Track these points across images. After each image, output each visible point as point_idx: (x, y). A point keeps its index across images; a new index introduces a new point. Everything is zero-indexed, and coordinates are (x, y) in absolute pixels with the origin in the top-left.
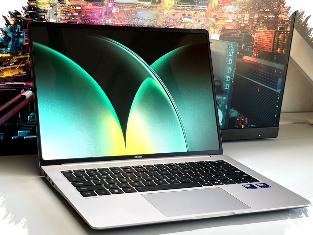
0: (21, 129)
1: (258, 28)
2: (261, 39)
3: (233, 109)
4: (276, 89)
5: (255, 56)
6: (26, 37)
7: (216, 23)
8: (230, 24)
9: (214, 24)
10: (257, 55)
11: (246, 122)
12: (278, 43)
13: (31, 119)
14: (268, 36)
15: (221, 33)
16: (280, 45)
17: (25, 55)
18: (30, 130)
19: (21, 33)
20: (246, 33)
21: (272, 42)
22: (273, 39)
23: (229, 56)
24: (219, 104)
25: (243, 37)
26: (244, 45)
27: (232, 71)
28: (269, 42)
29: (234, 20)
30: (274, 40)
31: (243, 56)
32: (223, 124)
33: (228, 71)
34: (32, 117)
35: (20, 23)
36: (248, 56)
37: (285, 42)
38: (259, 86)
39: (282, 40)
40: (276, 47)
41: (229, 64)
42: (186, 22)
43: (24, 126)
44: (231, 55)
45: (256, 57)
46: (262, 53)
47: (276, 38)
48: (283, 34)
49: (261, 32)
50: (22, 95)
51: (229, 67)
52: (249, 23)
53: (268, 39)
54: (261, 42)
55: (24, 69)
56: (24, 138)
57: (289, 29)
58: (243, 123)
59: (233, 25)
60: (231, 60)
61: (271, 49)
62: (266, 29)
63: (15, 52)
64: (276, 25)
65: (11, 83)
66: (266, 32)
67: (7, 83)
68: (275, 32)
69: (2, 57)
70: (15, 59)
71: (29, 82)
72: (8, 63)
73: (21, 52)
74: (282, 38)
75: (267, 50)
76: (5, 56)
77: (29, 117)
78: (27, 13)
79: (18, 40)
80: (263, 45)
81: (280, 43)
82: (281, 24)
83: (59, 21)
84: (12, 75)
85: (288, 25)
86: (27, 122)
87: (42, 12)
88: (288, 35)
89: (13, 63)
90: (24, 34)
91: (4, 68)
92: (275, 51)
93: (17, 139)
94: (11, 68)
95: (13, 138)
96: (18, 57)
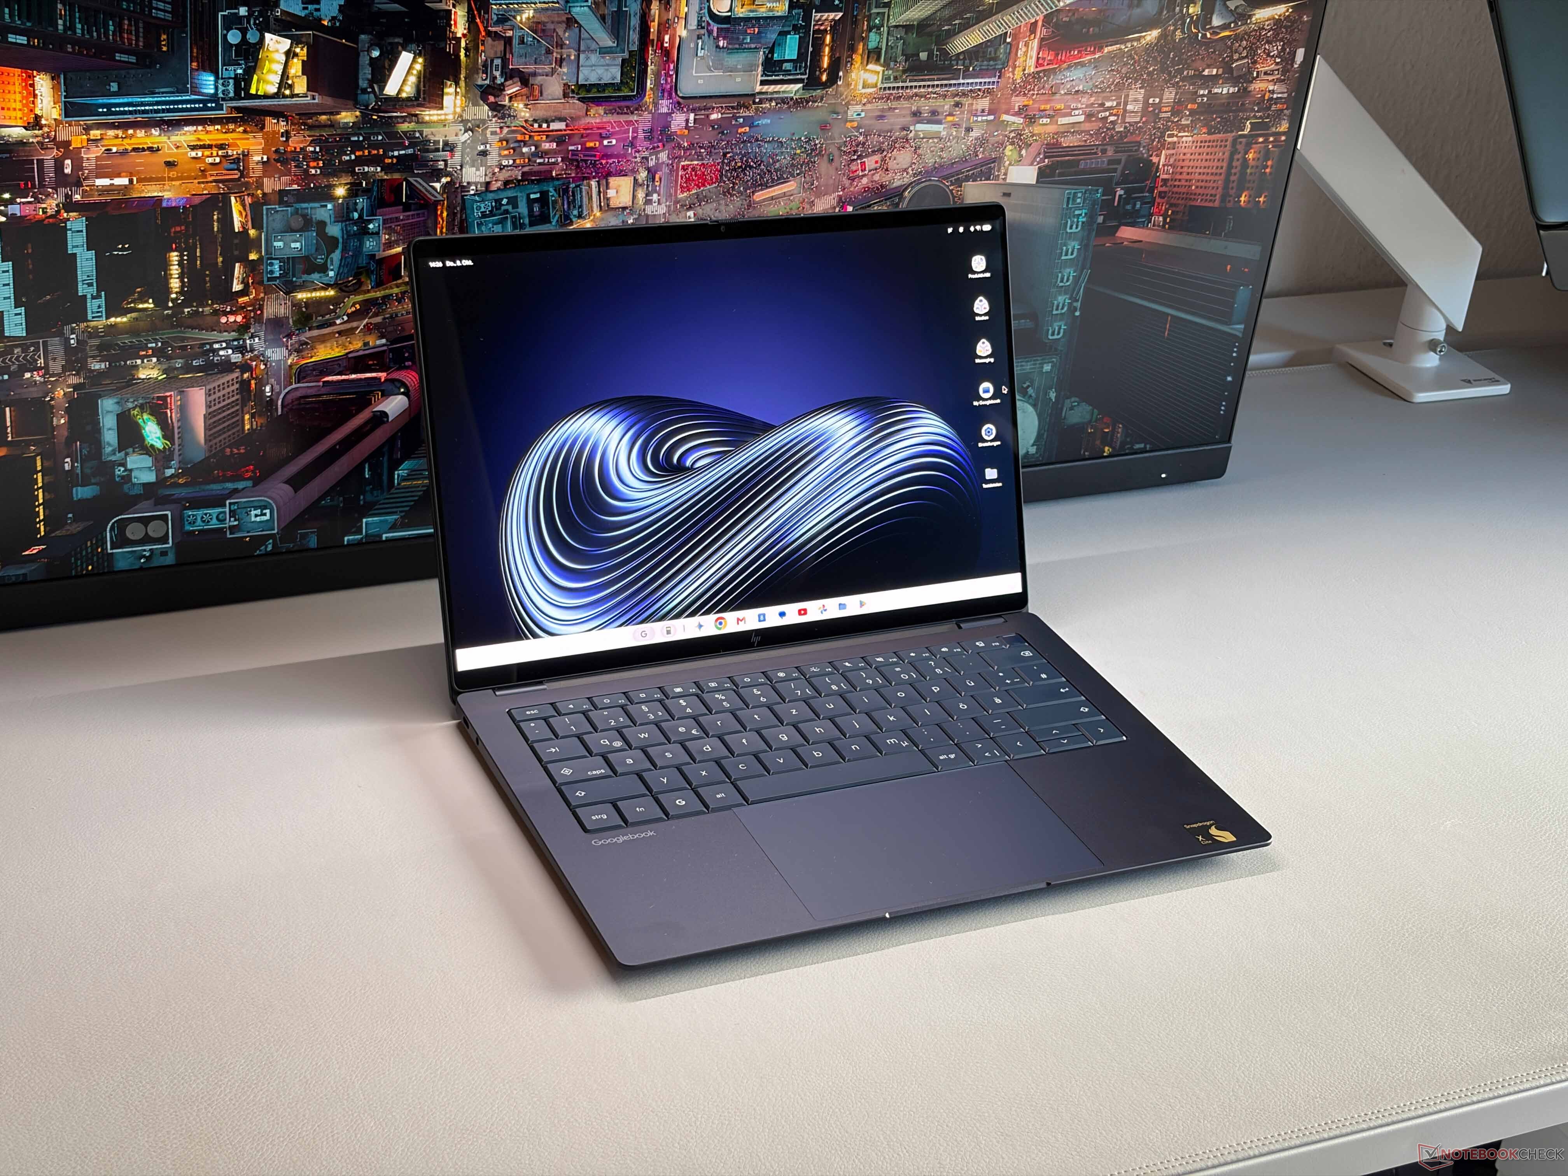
0: (370, 513)
1: (1175, 133)
2: (1182, 167)
3: (1073, 399)
4: (1226, 324)
5: (1159, 226)
6: (385, 234)
7: (1026, 131)
8: (1076, 129)
9: (1021, 135)
10: (1168, 220)
11: (1119, 435)
12: (1243, 174)
13: (405, 479)
14: (1208, 157)
15: (1042, 161)
16: (1249, 181)
17: (385, 289)
18: (403, 514)
19: (370, 221)
20: (1131, 151)
21: (1221, 174)
22: (1225, 164)
23: (1069, 231)
24: (1028, 387)
25: (1120, 168)
26: (1122, 192)
27: (1077, 279)
28: (1212, 174)
29: (1089, 116)
30: (1230, 166)
31: (1116, 229)
32: (1037, 449)
33: (1062, 281)
34: (408, 475)
35: (367, 191)
36: (1133, 227)
37: (1268, 170)
38: (1169, 318)
39: (1259, 163)
40: (1234, 191)
41: (1069, 257)
42: (922, 136)
43: (381, 502)
44: (1074, 230)
45: (1164, 226)
46: (1184, 213)
47: (1238, 160)
48: (1262, 143)
49: (1184, 144)
50: (375, 410)
51: (1065, 267)
52: (1144, 119)
53: (1207, 164)
54: (1184, 176)
55: (382, 333)
56: (382, 537)
57: (1284, 126)
58: (1107, 440)
59: (1087, 132)
60: (1074, 245)
61: (1218, 197)
62: (1204, 133)
63: (352, 280)
64: (1238, 115)
65: (339, 378)
66: (1203, 144)
67: (326, 379)
68: (1235, 141)
69: (308, 303)
70: (353, 303)
71: (398, 369)
72: (328, 317)
73: (369, 282)
74: (1258, 156)
75: (1202, 200)
76: (321, 298)
77: (398, 475)
78: (389, 158)
79: (362, 244)
80: (1189, 186)
81: (1251, 174)
82: (1258, 111)
83: (494, 174)
84: (343, 352)
85: (1280, 115)
86: (393, 491)
87: (437, 150)
88: (1281, 146)
89: (344, 315)
90: (379, 225)
91: (315, 333)
92: (1229, 201)
93: (359, 543)
94: (340, 333)
95: (348, 540)
96: (360, 298)
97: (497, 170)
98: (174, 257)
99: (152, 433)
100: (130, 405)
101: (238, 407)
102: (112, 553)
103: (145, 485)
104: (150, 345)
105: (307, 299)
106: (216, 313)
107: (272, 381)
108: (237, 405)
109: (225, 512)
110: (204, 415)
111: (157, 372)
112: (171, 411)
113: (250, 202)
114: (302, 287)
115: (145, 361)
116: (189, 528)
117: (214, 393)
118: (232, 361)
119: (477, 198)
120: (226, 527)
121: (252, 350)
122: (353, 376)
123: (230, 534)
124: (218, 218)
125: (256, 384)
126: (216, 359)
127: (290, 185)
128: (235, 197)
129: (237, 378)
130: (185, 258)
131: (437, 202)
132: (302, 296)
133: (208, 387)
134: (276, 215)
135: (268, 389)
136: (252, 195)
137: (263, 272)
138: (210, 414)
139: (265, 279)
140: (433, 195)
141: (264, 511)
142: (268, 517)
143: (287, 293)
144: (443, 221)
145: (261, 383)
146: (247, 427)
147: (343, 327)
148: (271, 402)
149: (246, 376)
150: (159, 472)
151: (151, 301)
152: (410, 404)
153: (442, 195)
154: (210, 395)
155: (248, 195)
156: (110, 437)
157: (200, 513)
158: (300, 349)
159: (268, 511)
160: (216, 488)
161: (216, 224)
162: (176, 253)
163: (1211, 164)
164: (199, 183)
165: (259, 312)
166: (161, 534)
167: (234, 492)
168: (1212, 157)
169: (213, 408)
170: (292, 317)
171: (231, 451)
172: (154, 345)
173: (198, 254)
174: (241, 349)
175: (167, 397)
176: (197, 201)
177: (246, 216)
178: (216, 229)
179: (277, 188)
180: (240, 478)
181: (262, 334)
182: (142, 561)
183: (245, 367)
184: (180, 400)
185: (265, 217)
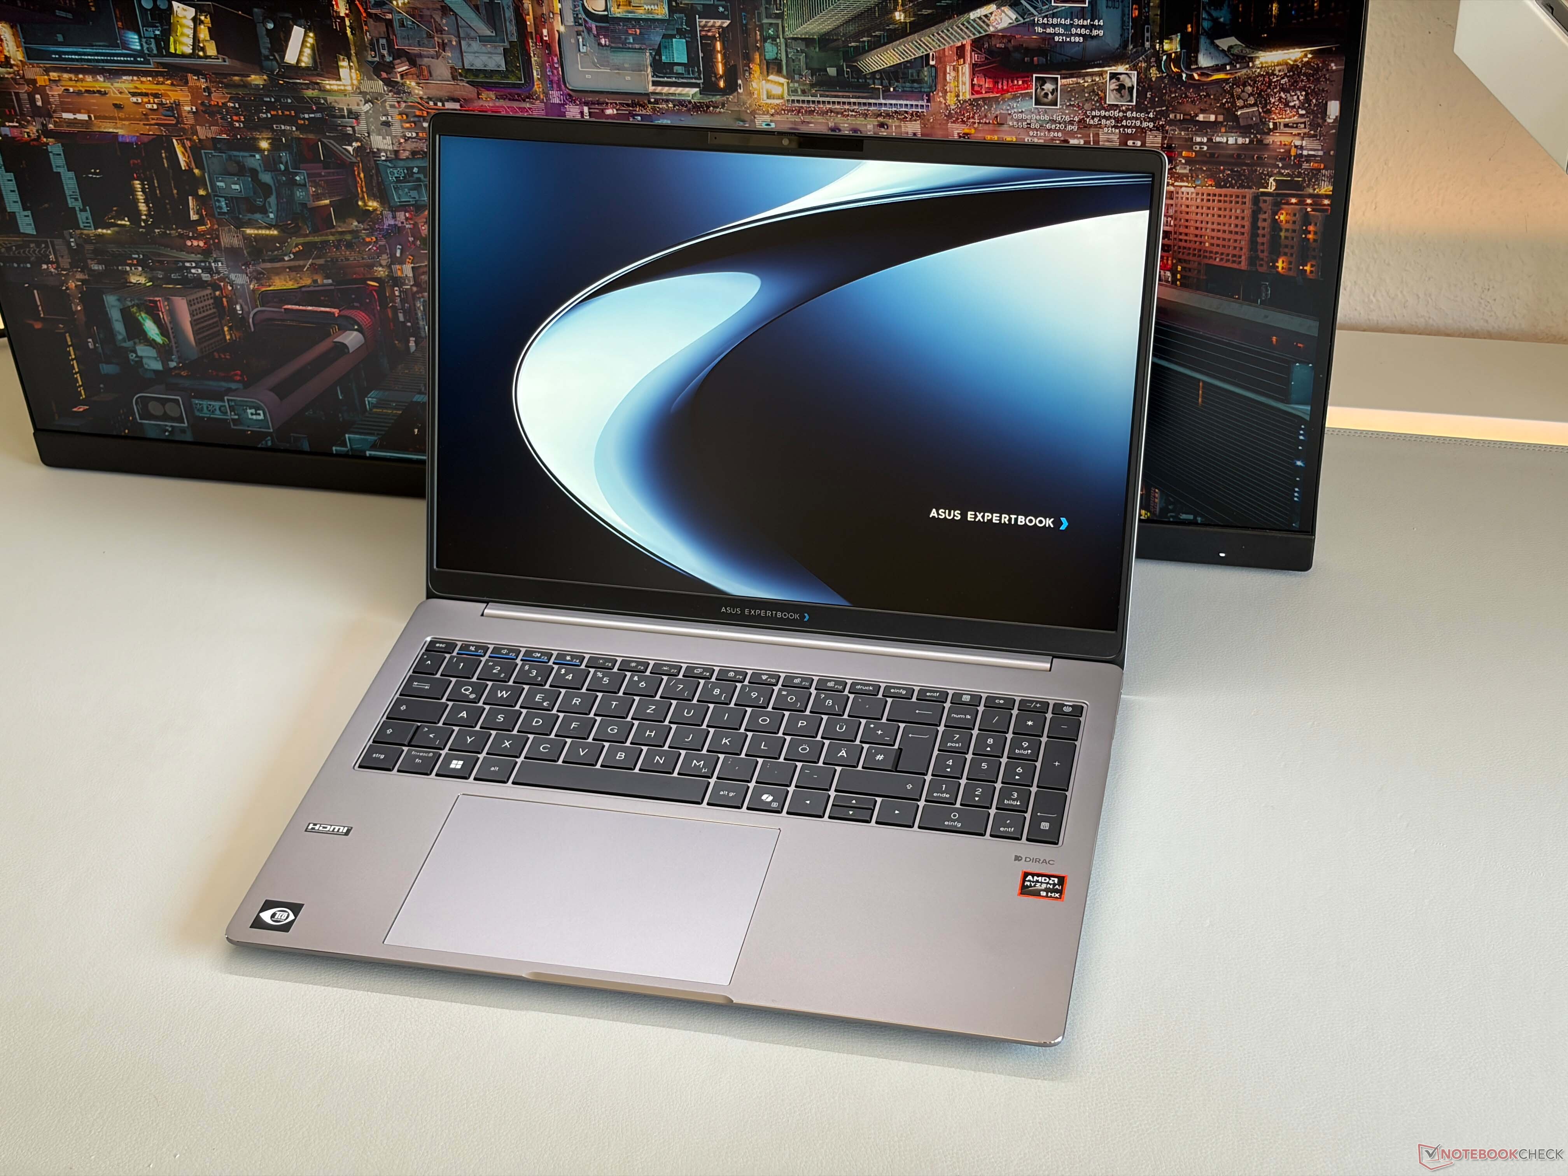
0: (351, 430)
2: (1187, 220)
4: (1287, 401)
5: (1167, 281)
6: (312, 187)
10: (1179, 276)
11: (1156, 500)
12: (1275, 236)
13: (375, 406)
14: (1221, 213)
16: (1286, 246)
17: (321, 236)
18: (380, 436)
19: (296, 174)
21: (1243, 234)
22: (1247, 224)
28: (1231, 232)
30: (1255, 226)
35: (287, 147)
37: (1310, 236)
38: (1201, 384)
39: (1297, 227)
40: (1266, 254)
43: (359, 422)
45: (1174, 282)
46: (1199, 271)
47: (1265, 220)
48: (1296, 204)
49: (1185, 195)
50: (336, 340)
53: (1221, 220)
54: (1192, 230)
55: (326, 273)
56: (365, 454)
57: (1326, 188)
61: (1243, 257)
62: (1211, 185)
63: (290, 224)
64: (1256, 170)
65: (297, 307)
66: (1211, 198)
67: (286, 307)
68: (1256, 199)
69: (257, 238)
70: (296, 243)
71: (348, 308)
72: (276, 252)
73: (306, 227)
74: (1294, 219)
75: (1221, 260)
76: (267, 235)
77: (369, 402)
78: (301, 119)
79: (292, 194)
80: (1201, 243)
81: (1286, 238)
82: (1283, 168)
83: (400, 144)
84: (296, 286)
85: (1317, 174)
86: (367, 414)
87: (343, 117)
88: (1326, 210)
89: (290, 253)
90: (304, 178)
91: (268, 265)
92: (1261, 265)
93: (345, 455)
94: (289, 268)
95: (336, 450)
96: (301, 240)
97: (402, 141)
98: (137, 184)
99: (151, 329)
100: (129, 304)
101: (215, 320)
102: (141, 423)
103: (156, 372)
104: (134, 256)
105: (256, 235)
106: (181, 236)
107: (240, 301)
108: (215, 317)
109: (225, 406)
110: (191, 322)
111: (144, 279)
112: (162, 313)
113: (189, 145)
114: (251, 224)
115: (133, 268)
116: (197, 414)
117: (194, 304)
118: (204, 279)
119: (390, 165)
120: (228, 419)
121: (218, 273)
122: (310, 308)
123: (234, 425)
124: (166, 156)
125: (227, 301)
126: (189, 275)
127: (220, 134)
128: (176, 140)
129: (211, 294)
130: (146, 186)
131: (353, 164)
132: (249, 231)
133: (189, 298)
134: (214, 159)
135: (238, 307)
136: (190, 140)
137: (212, 207)
138: (195, 320)
139: (216, 213)
140: (348, 157)
141: (258, 412)
142: (261, 417)
143: (238, 227)
144: (362, 182)
145: (232, 303)
146: (228, 337)
147: (292, 264)
148: (243, 319)
149: (217, 293)
150: (165, 364)
151: (126, 219)
152: (365, 339)
153: (356, 158)
154: (191, 305)
155: (187, 139)
156: (119, 327)
157: (205, 403)
158: (258, 277)
159: (261, 412)
160: (213, 384)
161: (165, 161)
162: (138, 182)
163: (1226, 220)
164: (144, 124)
165: (216, 241)
166: (178, 415)
167: (229, 391)
168: (1227, 213)
169: (196, 317)
170: (246, 249)
171: (220, 356)
172: (136, 256)
173: (156, 185)
174: (208, 270)
175: (156, 301)
176: (146, 139)
177: (189, 157)
178: (166, 165)
179: (210, 136)
180: (230, 379)
181: (223, 259)
182: (167, 434)
183: (215, 286)
184: (168, 305)
185: (204, 159)
